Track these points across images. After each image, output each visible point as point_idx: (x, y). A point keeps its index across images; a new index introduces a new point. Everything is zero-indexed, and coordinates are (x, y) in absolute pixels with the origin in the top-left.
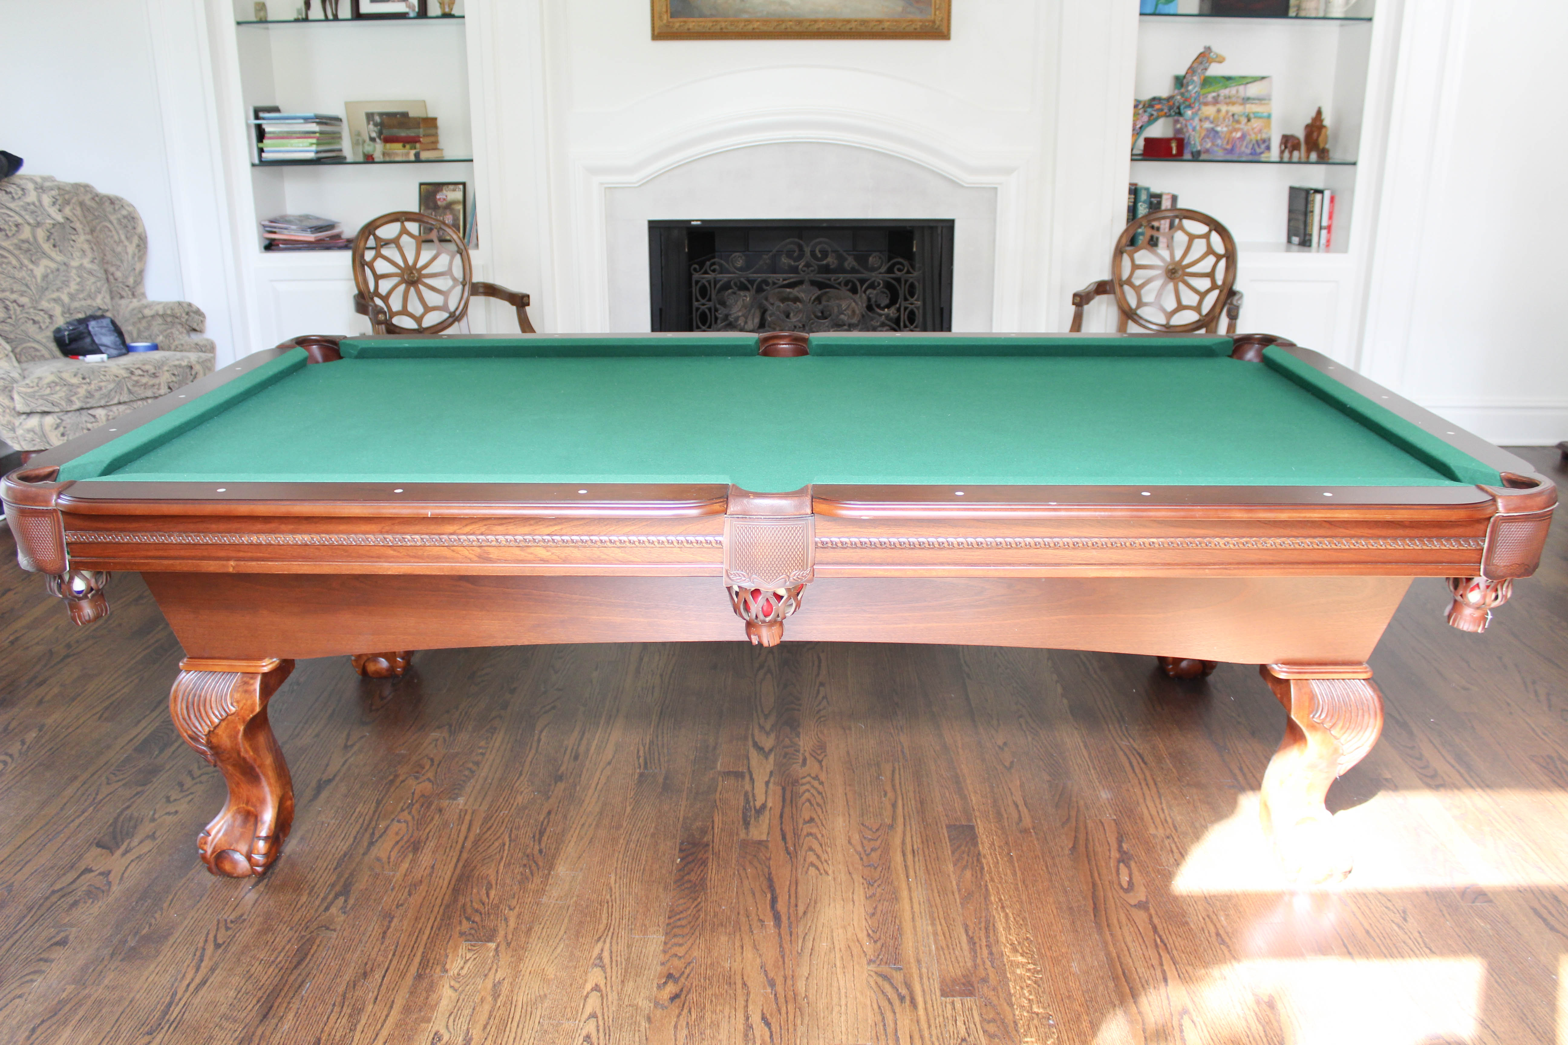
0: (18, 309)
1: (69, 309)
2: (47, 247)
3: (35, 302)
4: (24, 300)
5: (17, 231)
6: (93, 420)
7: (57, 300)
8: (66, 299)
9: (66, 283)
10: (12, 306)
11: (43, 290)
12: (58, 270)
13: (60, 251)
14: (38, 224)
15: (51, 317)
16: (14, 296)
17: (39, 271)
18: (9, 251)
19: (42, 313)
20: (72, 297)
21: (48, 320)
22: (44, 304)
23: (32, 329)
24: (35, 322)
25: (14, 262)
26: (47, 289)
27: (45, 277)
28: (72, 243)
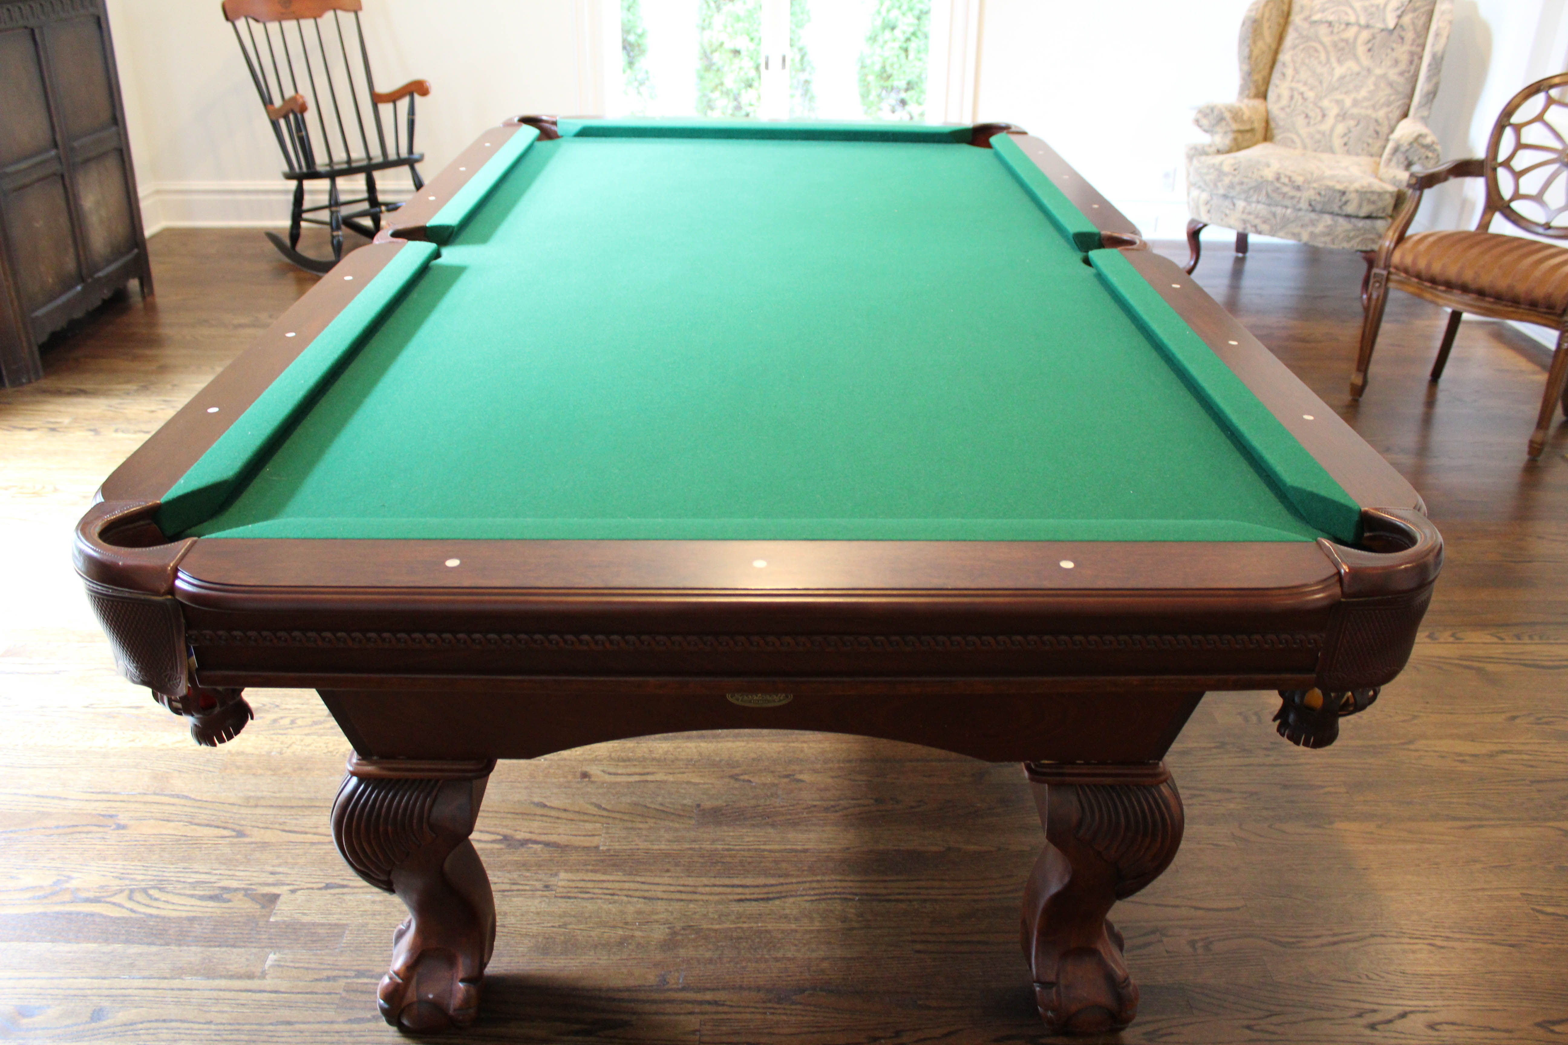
0: (1300, 101)
1: (1345, 114)
2: (1361, 50)
3: (1319, 98)
4: (1310, 95)
5: (1343, 30)
6: (1231, 207)
7: (1339, 102)
8: (1348, 102)
9: (1357, 89)
10: (1297, 96)
11: (1332, 89)
12: (1358, 74)
13: (1372, 57)
14: (1368, 26)
15: (1324, 116)
16: (1304, 89)
17: (1339, 71)
18: (1325, 47)
19: (1318, 110)
20: (1355, 103)
21: (1319, 118)
22: (1325, 103)
23: (1300, 121)
24: (1307, 116)
25: (1323, 57)
26: (1337, 89)
27: (1342, 78)
28: (1389, 51)
